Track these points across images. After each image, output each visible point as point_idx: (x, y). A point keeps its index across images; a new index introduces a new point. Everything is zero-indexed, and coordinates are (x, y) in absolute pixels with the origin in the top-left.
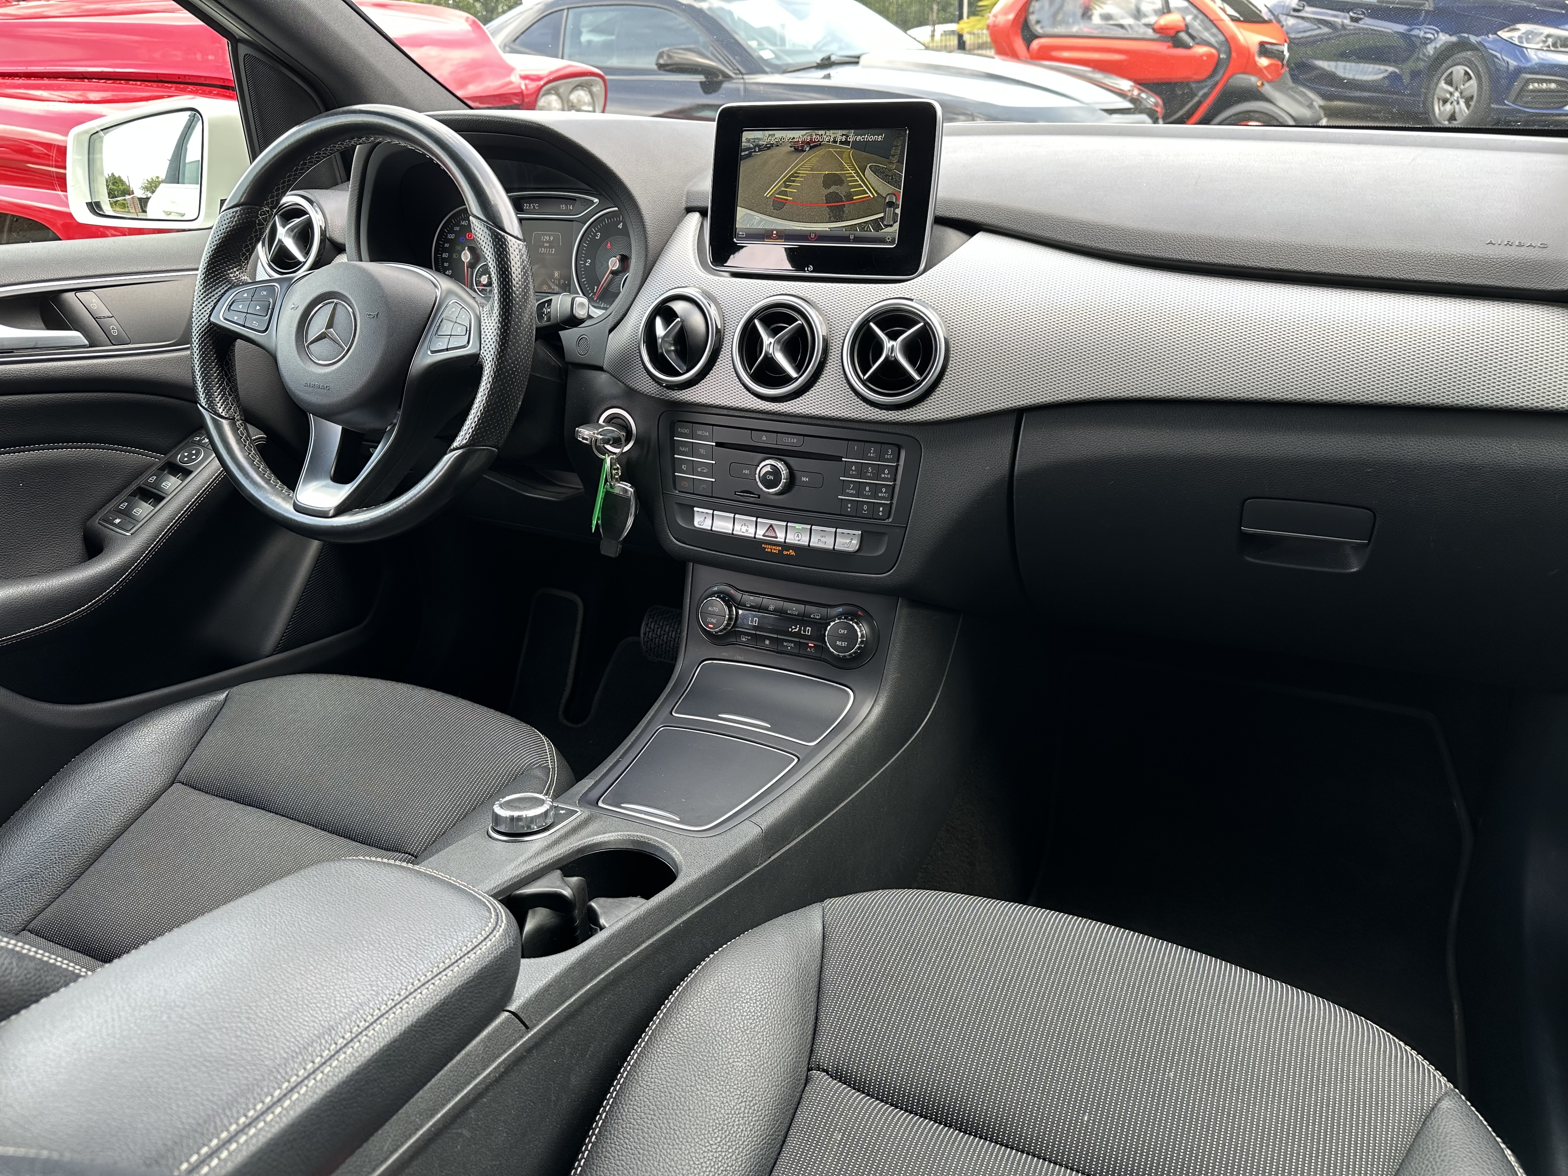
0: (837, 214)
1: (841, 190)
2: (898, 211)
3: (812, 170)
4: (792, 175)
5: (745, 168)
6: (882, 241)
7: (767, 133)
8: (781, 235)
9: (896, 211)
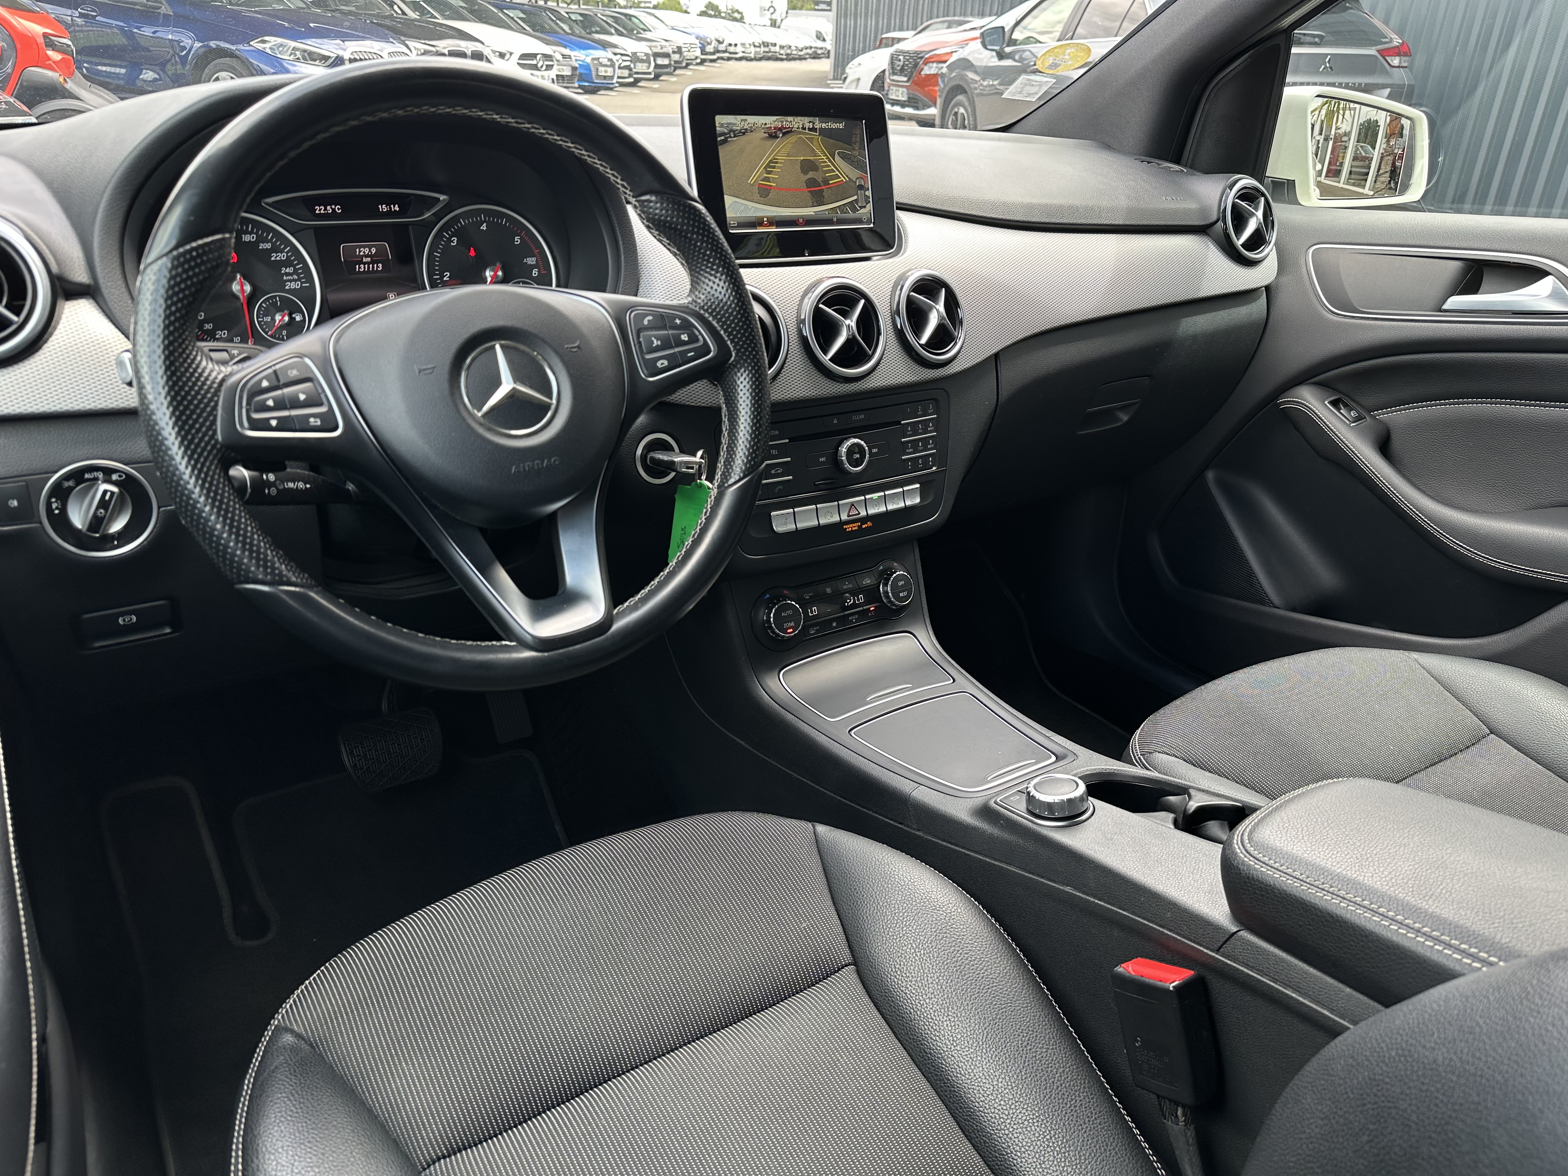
0: (818, 198)
1: (818, 176)
2: (869, 193)
3: (788, 155)
4: (771, 162)
5: (724, 153)
6: (860, 221)
7: (739, 118)
8: (771, 222)
9: (867, 193)
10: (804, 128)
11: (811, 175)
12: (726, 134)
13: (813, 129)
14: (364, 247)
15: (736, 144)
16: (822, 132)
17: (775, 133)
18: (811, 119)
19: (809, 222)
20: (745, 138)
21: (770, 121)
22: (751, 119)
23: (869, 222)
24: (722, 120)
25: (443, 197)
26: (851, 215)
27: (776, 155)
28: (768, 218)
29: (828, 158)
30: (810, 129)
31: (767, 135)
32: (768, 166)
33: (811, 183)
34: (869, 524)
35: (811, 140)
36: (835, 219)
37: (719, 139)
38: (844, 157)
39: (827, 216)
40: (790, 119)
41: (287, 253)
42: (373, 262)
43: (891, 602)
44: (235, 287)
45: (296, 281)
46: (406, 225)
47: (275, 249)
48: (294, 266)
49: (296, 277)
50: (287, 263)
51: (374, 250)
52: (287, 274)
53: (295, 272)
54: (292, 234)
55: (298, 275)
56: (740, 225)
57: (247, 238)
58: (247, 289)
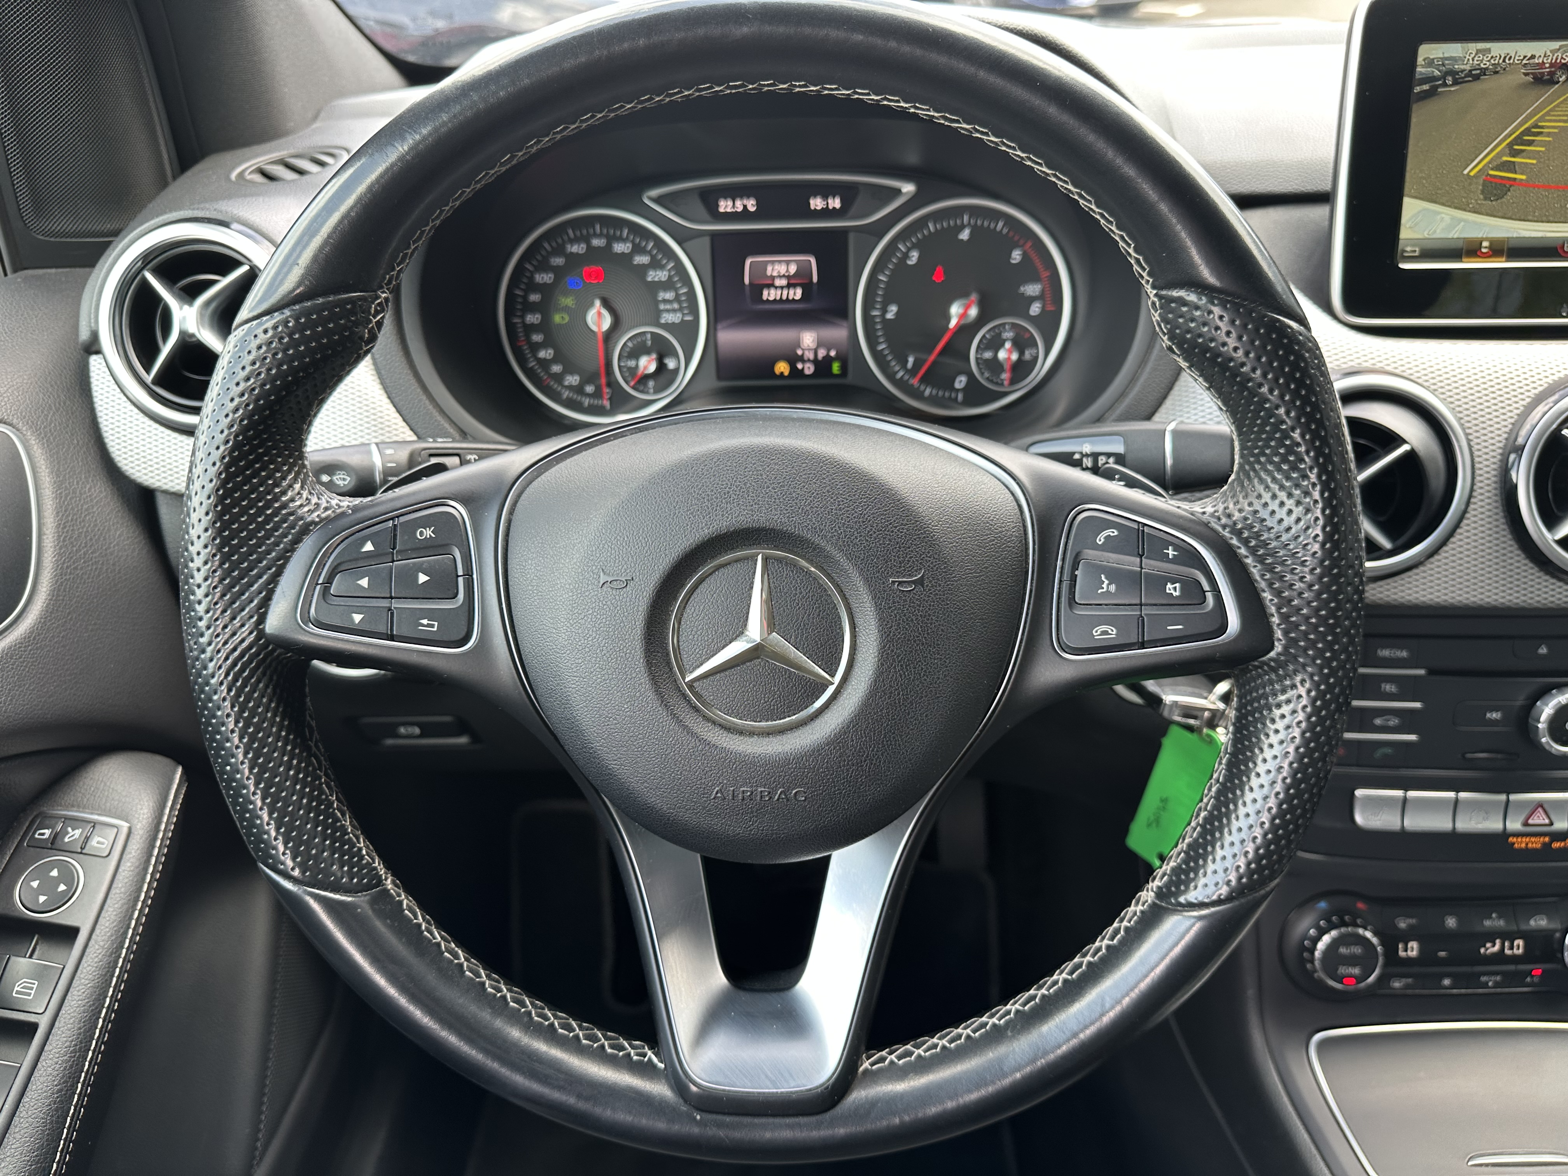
4: (1527, 132)
5: (1421, 118)
7: (1473, 47)
8: (1498, 249)
12: (1435, 79)
14: (780, 263)
15: (1454, 98)
17: (1552, 74)
20: (1477, 86)
21: (1544, 50)
24: (1432, 53)
25: (908, 188)
27: (1542, 119)
28: (1492, 242)
31: (1530, 78)
32: (1519, 140)
41: (669, 270)
42: (789, 286)
44: (591, 317)
45: (674, 311)
46: (845, 231)
47: (655, 264)
48: (676, 290)
49: (676, 306)
50: (668, 285)
51: (793, 269)
52: (665, 301)
53: (677, 299)
54: (680, 243)
55: (680, 302)
56: (1427, 254)
57: (620, 248)
58: (607, 323)
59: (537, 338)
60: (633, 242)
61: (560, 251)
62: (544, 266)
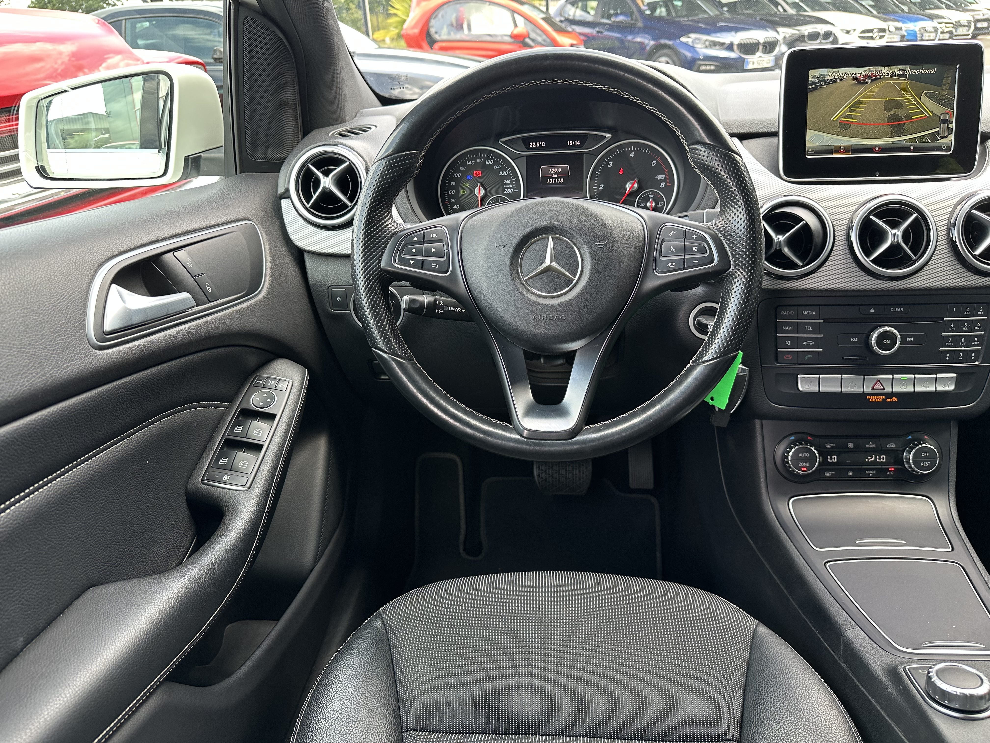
0: (898, 131)
1: (901, 113)
2: (953, 126)
3: (874, 97)
4: (856, 102)
5: (812, 99)
6: (939, 149)
7: (831, 70)
8: (847, 150)
9: (950, 126)
10: (893, 75)
11: (893, 111)
12: (817, 83)
13: (904, 76)
14: (554, 168)
15: (825, 90)
16: (912, 77)
17: (864, 80)
18: (901, 67)
19: (884, 149)
20: (834, 85)
21: (860, 71)
22: (842, 71)
23: (949, 149)
24: (814, 74)
25: (608, 135)
26: (930, 144)
27: (862, 97)
28: (845, 146)
29: (914, 98)
30: (899, 76)
31: (856, 82)
32: (853, 106)
33: (893, 119)
34: (895, 399)
35: (899, 84)
36: (912, 147)
37: (810, 87)
38: (930, 96)
39: (906, 144)
40: (880, 68)
41: (508, 171)
42: (558, 177)
43: (911, 467)
44: (476, 191)
45: (510, 188)
46: (582, 154)
47: (503, 169)
48: (511, 179)
49: (511, 186)
51: (560, 170)
52: (507, 184)
53: (511, 183)
54: (513, 160)
56: (818, 152)
57: (488, 162)
58: (483, 192)
59: (452, 200)
60: (494, 160)
61: (464, 164)
62: (457, 171)
